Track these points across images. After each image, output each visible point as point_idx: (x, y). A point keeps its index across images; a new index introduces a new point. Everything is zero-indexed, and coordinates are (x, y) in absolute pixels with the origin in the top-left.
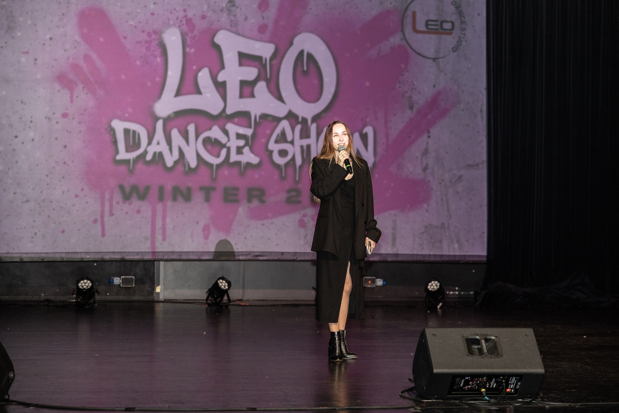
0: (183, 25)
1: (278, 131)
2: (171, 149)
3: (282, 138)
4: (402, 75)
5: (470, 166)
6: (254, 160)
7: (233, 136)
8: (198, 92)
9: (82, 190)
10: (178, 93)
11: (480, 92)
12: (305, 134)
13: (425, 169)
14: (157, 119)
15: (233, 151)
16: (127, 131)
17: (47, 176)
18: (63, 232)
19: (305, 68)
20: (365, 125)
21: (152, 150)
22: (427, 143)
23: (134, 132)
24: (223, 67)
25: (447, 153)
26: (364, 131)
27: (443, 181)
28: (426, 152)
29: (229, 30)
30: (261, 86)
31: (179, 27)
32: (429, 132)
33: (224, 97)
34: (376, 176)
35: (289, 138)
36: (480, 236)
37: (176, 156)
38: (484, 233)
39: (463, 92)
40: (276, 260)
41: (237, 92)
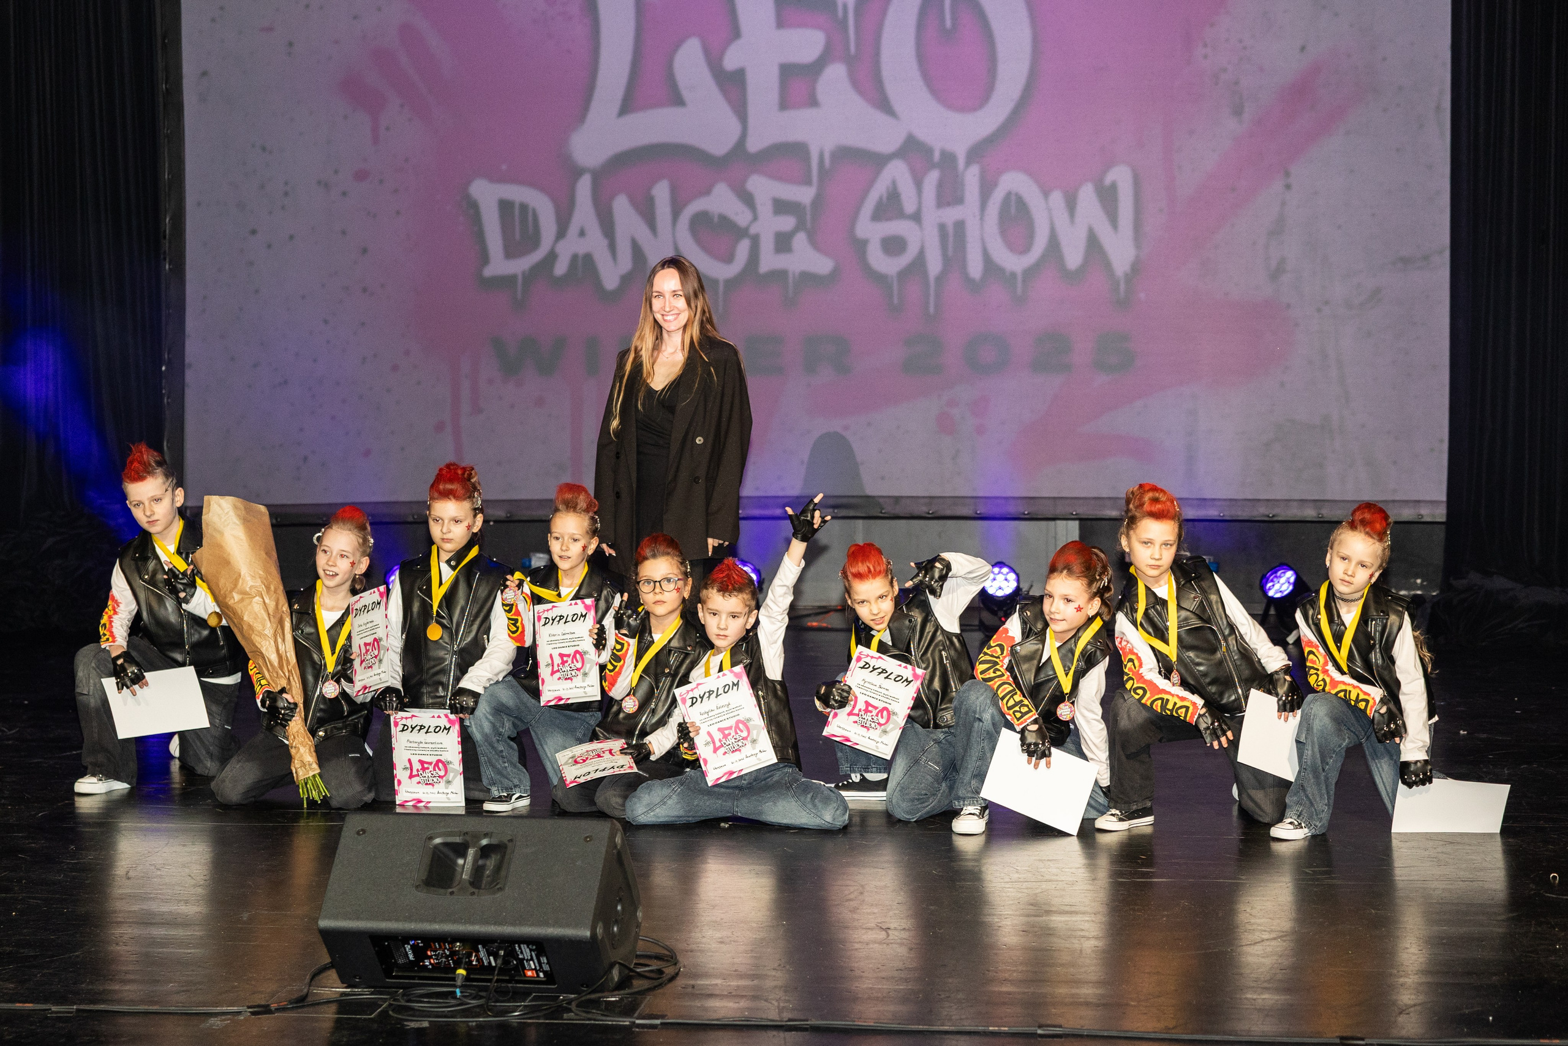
1: (879, 189)
2: (612, 247)
3: (889, 208)
4: (1212, 25)
5: (1406, 261)
6: (822, 265)
7: (765, 207)
8: (678, 100)
9: (407, 353)
10: (628, 106)
11: (1436, 55)
12: (950, 195)
13: (1276, 274)
14: (577, 172)
15: (767, 245)
16: (505, 207)
17: (326, 322)
18: (367, 453)
19: (948, 23)
20: (1108, 166)
21: (567, 250)
22: (1283, 204)
23: (524, 207)
24: (735, 33)
25: (1339, 227)
26: (1108, 179)
27: (1327, 303)
28: (1278, 230)
30: (836, 74)
32: (1287, 174)
33: (740, 110)
34: (1142, 295)
35: (909, 207)
36: (1432, 450)
37: (625, 263)
38: (1441, 441)
39: (1384, 59)
40: (881, 515)
41: (774, 96)
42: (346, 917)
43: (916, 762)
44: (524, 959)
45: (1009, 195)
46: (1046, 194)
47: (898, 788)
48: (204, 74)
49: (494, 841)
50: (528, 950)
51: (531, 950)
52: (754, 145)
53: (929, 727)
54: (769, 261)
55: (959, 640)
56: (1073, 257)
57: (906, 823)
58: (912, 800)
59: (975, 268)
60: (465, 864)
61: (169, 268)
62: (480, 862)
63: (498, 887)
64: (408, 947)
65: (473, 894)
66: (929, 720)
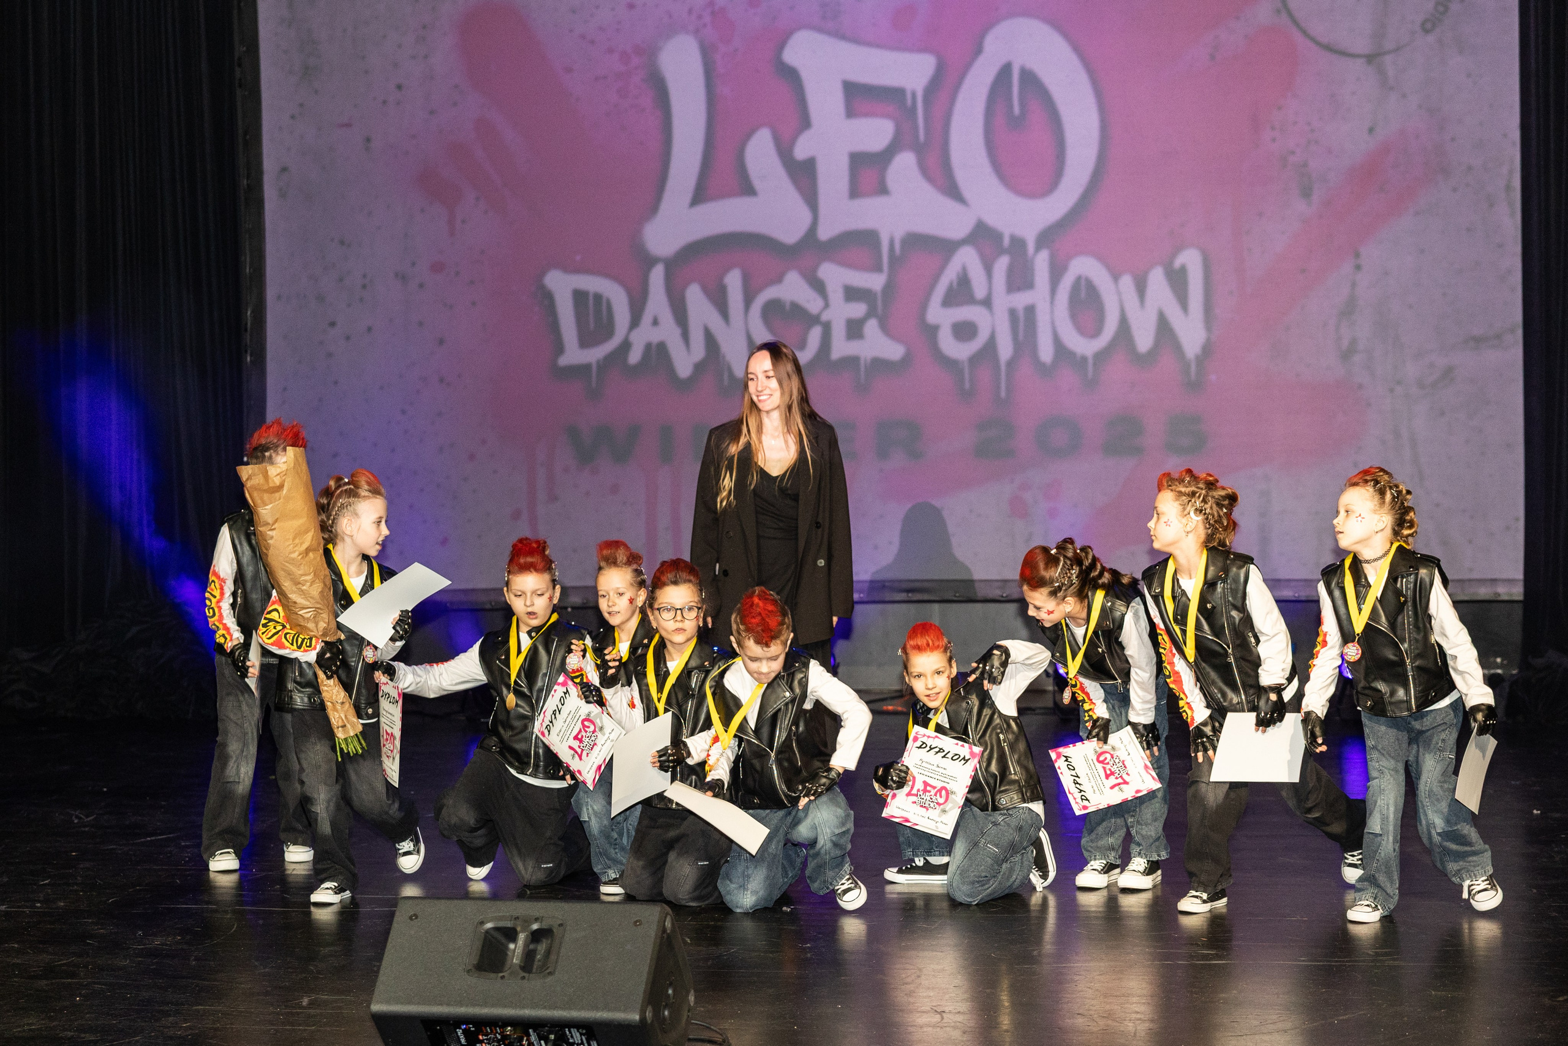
0: (705, 25)
1: (950, 275)
2: (685, 336)
3: (960, 294)
4: (1280, 108)
5: (1476, 341)
6: (894, 351)
7: (836, 294)
8: (747, 189)
9: (484, 442)
10: (700, 196)
11: (1505, 135)
12: (1020, 279)
13: (1346, 355)
14: (650, 261)
15: (839, 332)
16: (580, 297)
17: (404, 412)
18: (445, 541)
19: (1017, 110)
20: (1178, 249)
21: (640, 339)
22: (1354, 285)
23: (598, 297)
24: (805, 123)
25: (1411, 307)
26: (1178, 263)
27: (1399, 383)
28: (1349, 310)
29: (820, 30)
30: (905, 163)
31: (696, 32)
32: (1357, 255)
33: (811, 198)
34: (1213, 377)
35: (980, 292)
36: (1508, 528)
37: (698, 351)
38: (1517, 519)
39: (1453, 139)
40: (955, 599)
41: (843, 183)
42: (397, 1001)
43: (976, 844)
44: (574, 1043)
45: (1079, 279)
46: (1116, 277)
47: (958, 872)
48: (284, 169)
49: (545, 926)
50: (578, 1034)
51: (581, 1034)
52: (824, 233)
53: (988, 810)
54: (841, 348)
55: (1017, 724)
56: (1144, 340)
57: (968, 906)
58: (973, 883)
59: (1046, 352)
60: (516, 949)
61: (251, 361)
62: (532, 947)
63: (548, 971)
64: (459, 1032)
65: (523, 978)
66: (987, 803)
